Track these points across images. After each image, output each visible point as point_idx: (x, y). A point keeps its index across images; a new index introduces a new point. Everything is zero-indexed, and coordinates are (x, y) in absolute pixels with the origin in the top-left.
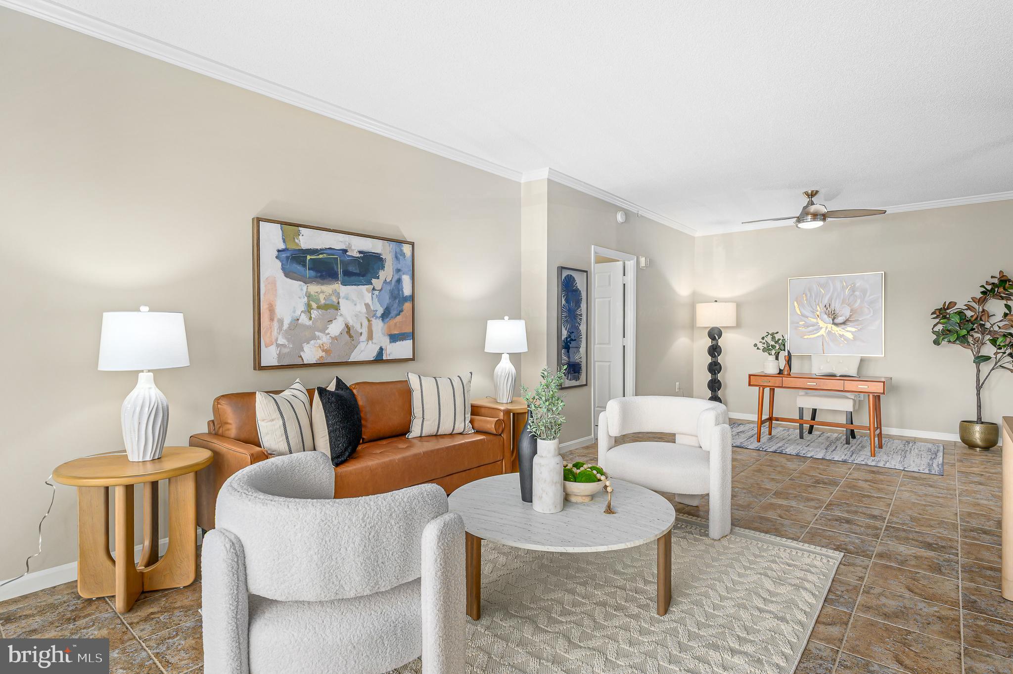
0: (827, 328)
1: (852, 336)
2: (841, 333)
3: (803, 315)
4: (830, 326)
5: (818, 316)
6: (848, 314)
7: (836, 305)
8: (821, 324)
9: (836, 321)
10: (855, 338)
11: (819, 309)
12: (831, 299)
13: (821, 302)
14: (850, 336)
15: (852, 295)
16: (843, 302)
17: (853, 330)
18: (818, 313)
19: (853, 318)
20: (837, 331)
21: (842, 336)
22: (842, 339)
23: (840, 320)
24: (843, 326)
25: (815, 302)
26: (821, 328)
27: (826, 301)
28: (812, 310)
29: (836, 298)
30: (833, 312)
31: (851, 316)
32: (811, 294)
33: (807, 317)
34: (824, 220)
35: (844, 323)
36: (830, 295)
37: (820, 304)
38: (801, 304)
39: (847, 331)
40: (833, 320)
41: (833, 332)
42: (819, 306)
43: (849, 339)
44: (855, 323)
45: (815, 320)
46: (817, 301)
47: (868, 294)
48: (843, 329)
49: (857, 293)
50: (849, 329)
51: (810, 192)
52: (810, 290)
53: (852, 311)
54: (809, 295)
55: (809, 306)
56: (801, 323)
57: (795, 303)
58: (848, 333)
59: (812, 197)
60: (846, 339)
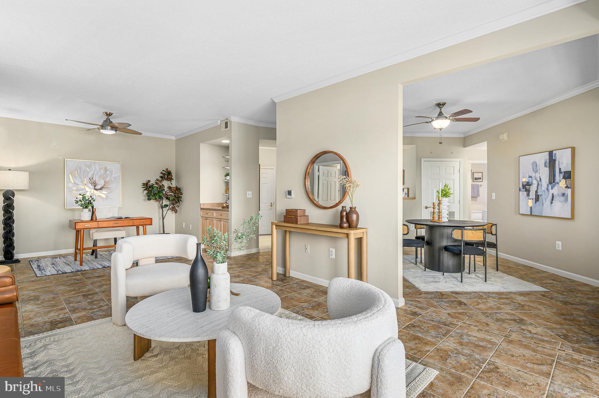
0: (91, 191)
1: (105, 196)
2: (99, 194)
3: (75, 183)
4: (92, 190)
5: (85, 184)
6: (103, 184)
7: (96, 178)
8: (87, 189)
9: (96, 188)
10: (107, 197)
11: (86, 180)
12: (93, 175)
13: (87, 176)
14: (104, 196)
15: (105, 173)
16: (100, 177)
17: (106, 193)
18: (85, 183)
19: (106, 186)
20: (97, 193)
21: (99, 196)
22: (100, 198)
23: (98, 187)
24: (100, 191)
25: (83, 176)
26: (87, 192)
27: (90, 176)
28: (81, 180)
29: (96, 174)
30: (94, 182)
31: (104, 185)
32: (80, 171)
33: (78, 185)
34: (116, 131)
35: (101, 189)
36: (93, 172)
37: (87, 177)
38: (74, 176)
39: (103, 193)
40: (94, 187)
41: (95, 194)
42: (86, 178)
43: (104, 198)
44: (107, 189)
45: (83, 187)
46: (85, 175)
47: (113, 173)
48: (100, 192)
49: (108, 173)
50: (103, 192)
51: (108, 113)
52: (80, 168)
53: (105, 182)
54: (79, 171)
55: (79, 178)
56: (74, 188)
57: (70, 176)
58: (103, 194)
59: (109, 116)
60: (102, 198)
